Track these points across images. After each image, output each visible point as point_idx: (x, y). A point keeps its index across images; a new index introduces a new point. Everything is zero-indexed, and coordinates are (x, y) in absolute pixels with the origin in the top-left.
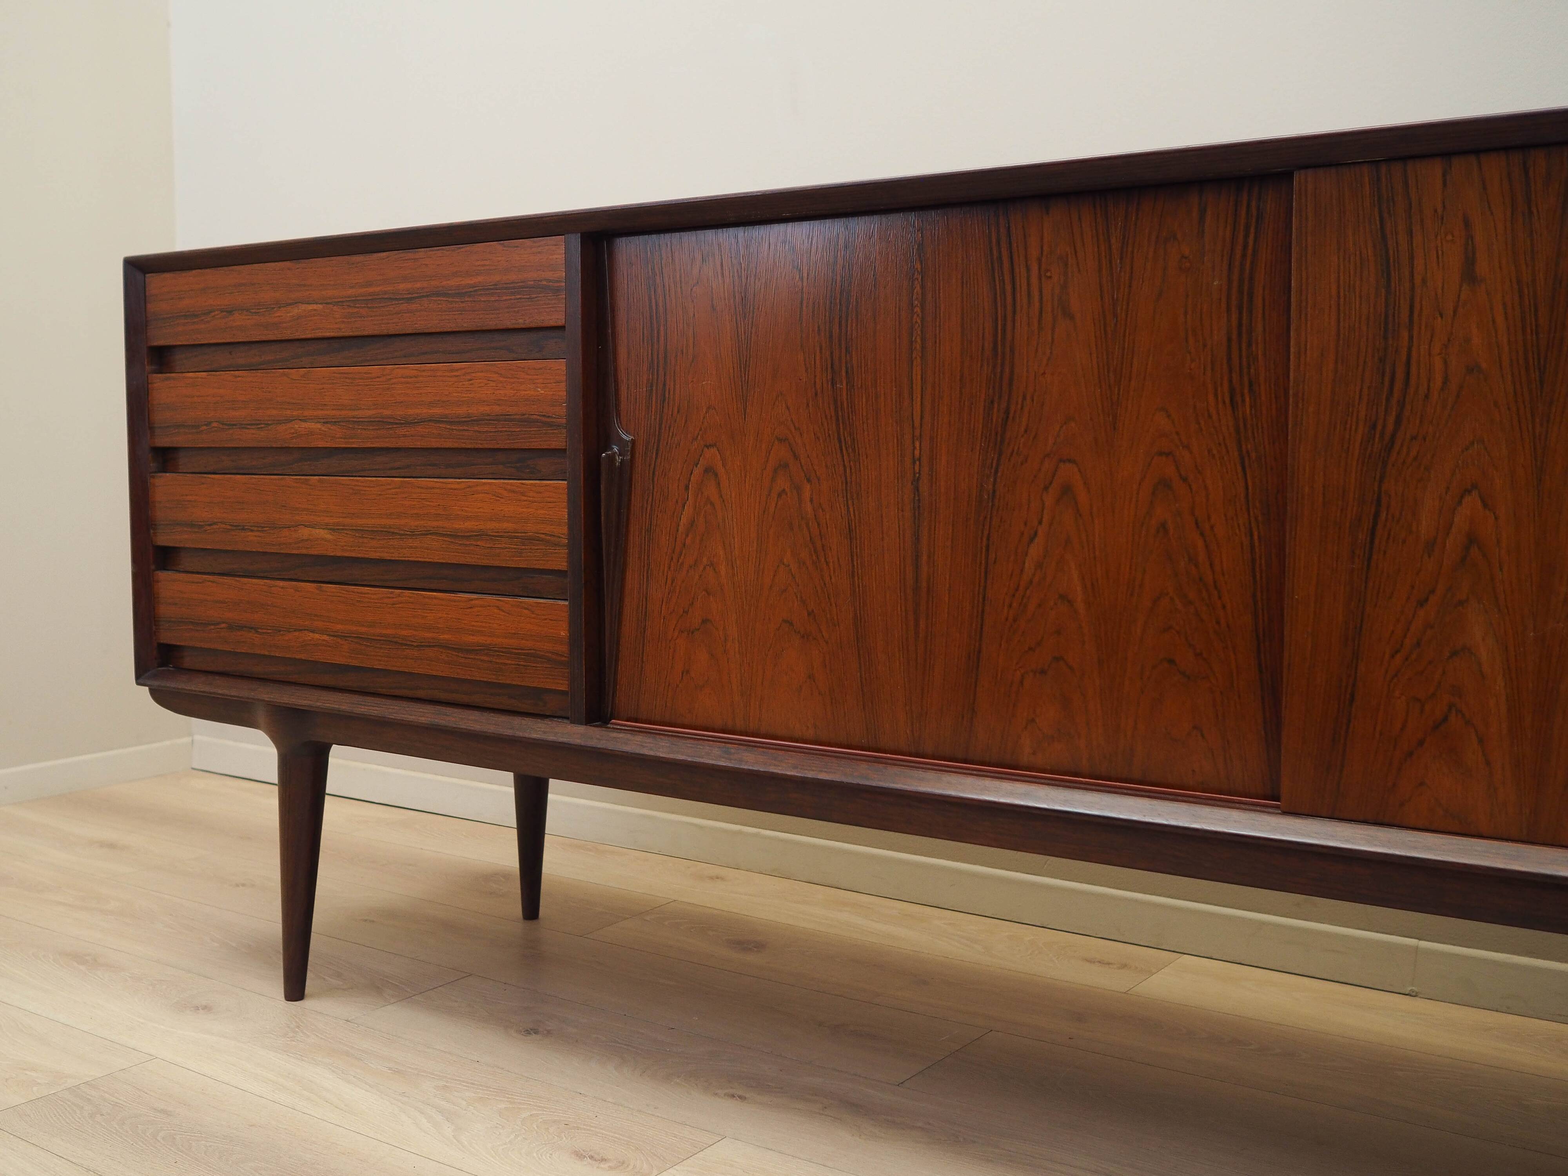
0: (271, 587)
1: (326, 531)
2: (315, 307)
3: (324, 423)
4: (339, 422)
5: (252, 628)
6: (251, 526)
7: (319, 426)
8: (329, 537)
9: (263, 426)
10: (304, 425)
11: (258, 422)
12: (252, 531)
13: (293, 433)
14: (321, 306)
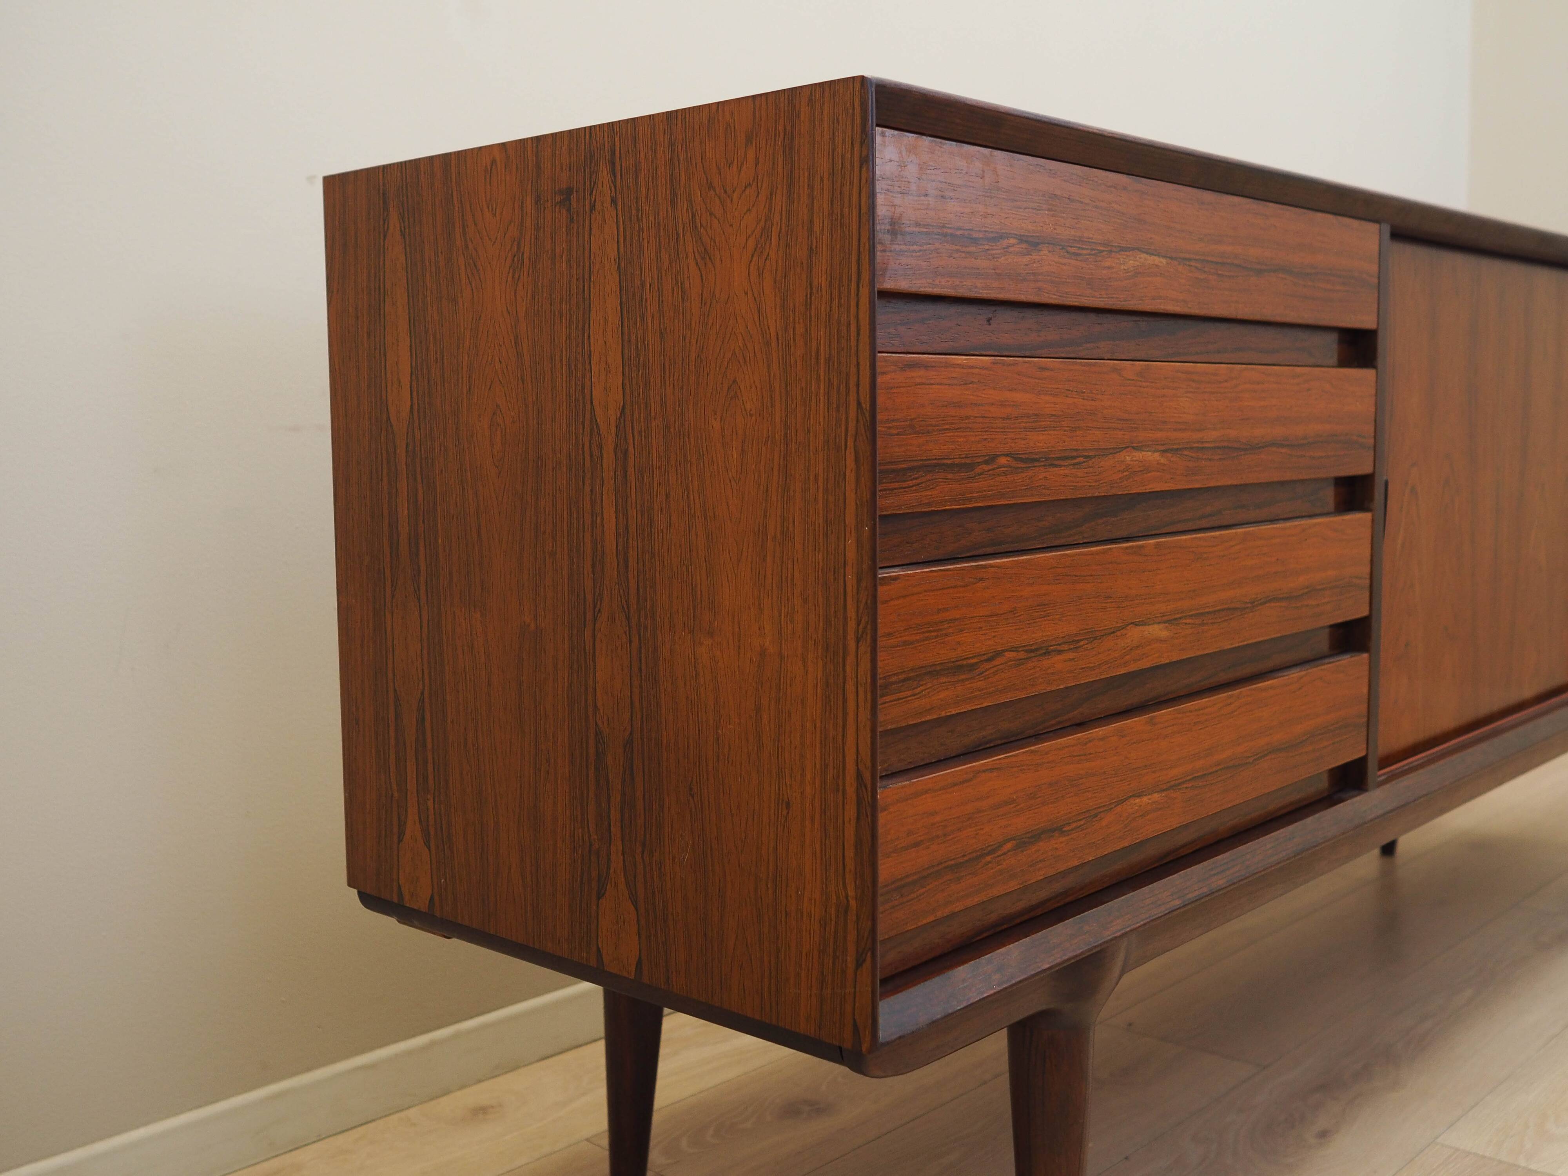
0: (1086, 744)
1: (1162, 626)
2: (1157, 260)
3: (1164, 451)
4: (1180, 449)
5: (1054, 830)
6: (1059, 645)
7: (1157, 456)
8: (1164, 634)
9: (1081, 459)
10: (1138, 455)
11: (1075, 454)
12: (1060, 652)
13: (1123, 471)
14: (1164, 261)
